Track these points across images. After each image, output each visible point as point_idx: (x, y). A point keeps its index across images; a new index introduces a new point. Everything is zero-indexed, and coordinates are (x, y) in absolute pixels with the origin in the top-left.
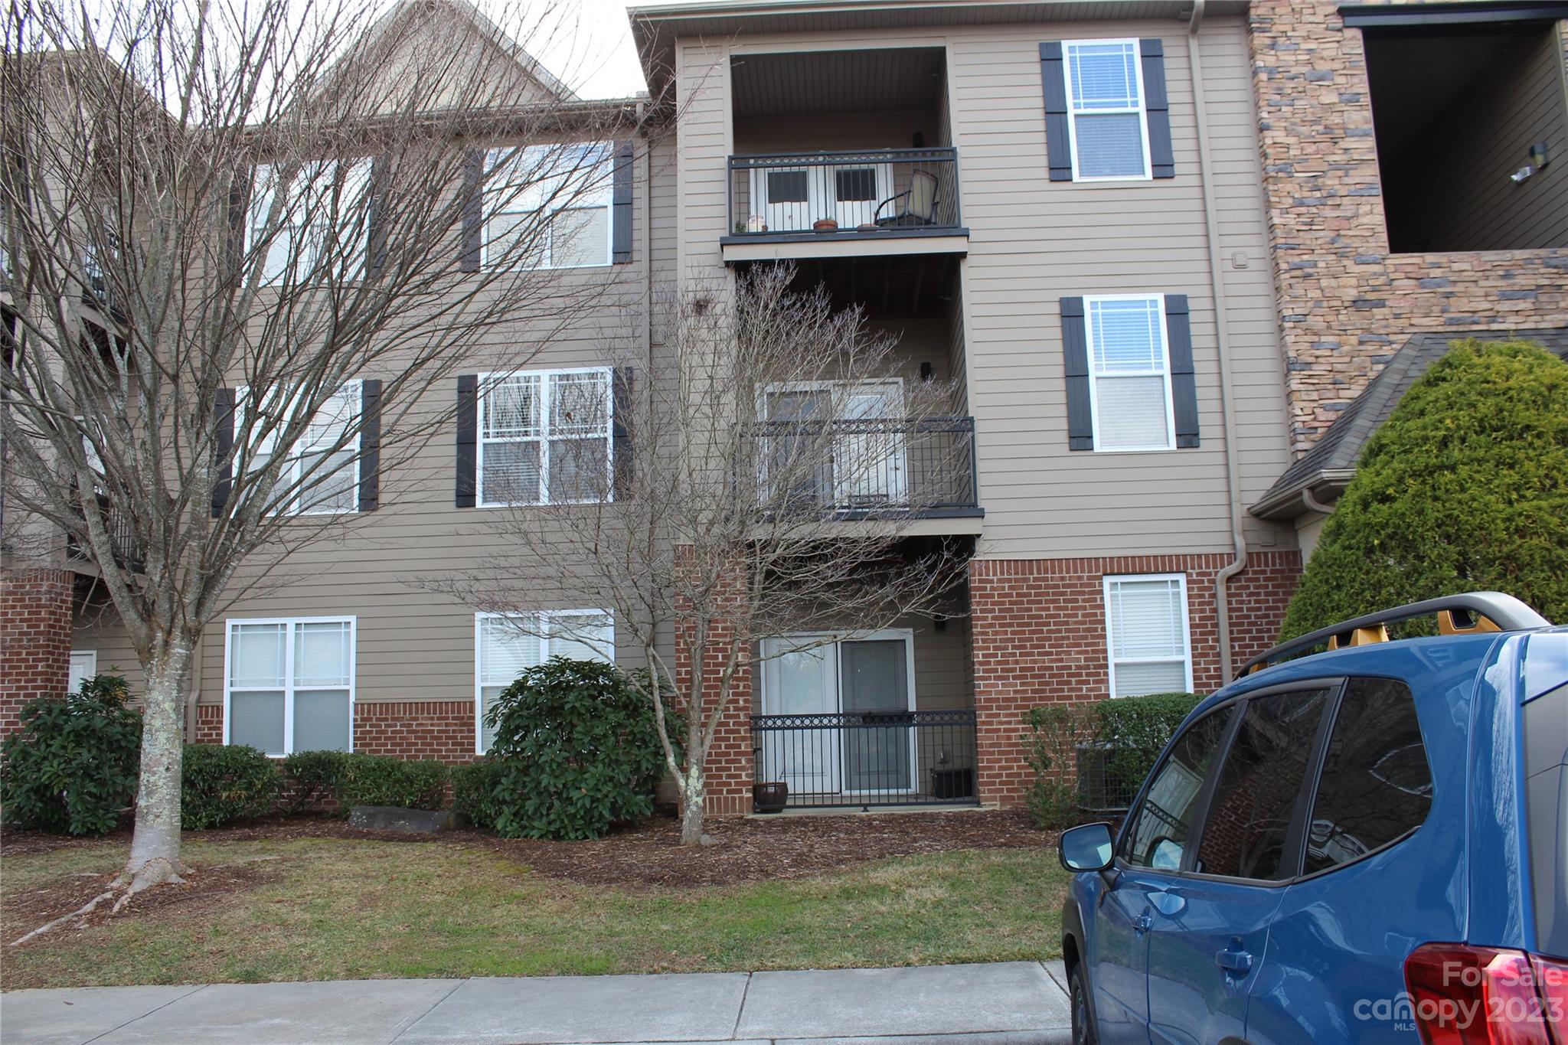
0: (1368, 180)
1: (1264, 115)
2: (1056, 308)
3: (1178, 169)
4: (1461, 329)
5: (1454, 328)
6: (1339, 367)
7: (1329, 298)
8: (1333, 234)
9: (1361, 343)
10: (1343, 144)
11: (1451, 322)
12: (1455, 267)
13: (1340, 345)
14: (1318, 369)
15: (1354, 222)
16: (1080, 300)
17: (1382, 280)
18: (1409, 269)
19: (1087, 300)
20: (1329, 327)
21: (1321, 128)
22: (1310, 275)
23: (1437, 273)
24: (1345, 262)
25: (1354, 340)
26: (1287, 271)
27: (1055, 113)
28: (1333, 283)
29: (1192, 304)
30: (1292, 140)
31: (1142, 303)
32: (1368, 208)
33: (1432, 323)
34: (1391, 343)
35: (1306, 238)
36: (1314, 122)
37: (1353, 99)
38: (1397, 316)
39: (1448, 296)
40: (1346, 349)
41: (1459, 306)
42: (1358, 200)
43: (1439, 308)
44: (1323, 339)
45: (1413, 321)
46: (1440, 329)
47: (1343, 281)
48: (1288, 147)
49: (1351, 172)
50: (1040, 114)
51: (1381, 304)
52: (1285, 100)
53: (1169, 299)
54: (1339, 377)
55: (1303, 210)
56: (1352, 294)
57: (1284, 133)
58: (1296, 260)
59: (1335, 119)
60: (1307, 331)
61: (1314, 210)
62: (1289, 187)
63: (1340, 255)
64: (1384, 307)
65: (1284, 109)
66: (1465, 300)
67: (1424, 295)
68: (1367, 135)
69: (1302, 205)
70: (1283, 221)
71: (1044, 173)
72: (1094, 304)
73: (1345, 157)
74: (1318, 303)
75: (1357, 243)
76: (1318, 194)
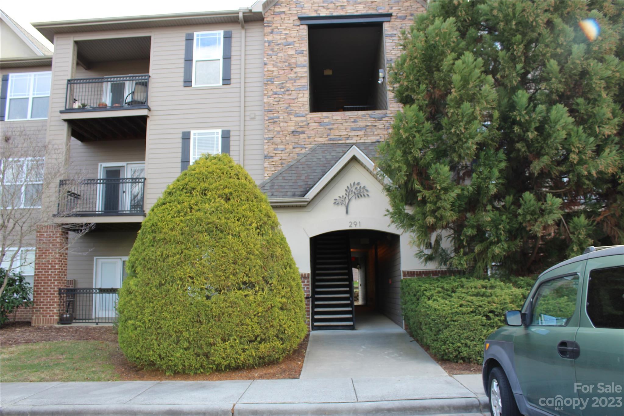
0: (303, 84)
1: (265, 59)
2: (180, 136)
3: (232, 81)
4: (334, 142)
5: (332, 142)
6: (284, 158)
7: (283, 131)
8: (287, 105)
9: (294, 148)
10: (295, 70)
11: (330, 140)
12: (334, 118)
13: (285, 149)
14: (276, 159)
15: (296, 101)
16: (189, 133)
17: (305, 123)
18: (316, 119)
19: (192, 132)
20: (282, 142)
21: (287, 64)
22: (276, 122)
23: (327, 120)
24: (291, 116)
25: (291, 147)
26: (267, 120)
27: (189, 60)
28: (285, 124)
29: (232, 134)
30: (275, 69)
31: (213, 133)
32: (302, 95)
33: (323, 140)
34: (306, 148)
35: (277, 107)
36: (285, 62)
37: (302, 52)
38: (309, 138)
39: (330, 129)
40: (288, 150)
41: (335, 134)
42: (298, 92)
43: (326, 134)
44: (279, 147)
45: (316, 140)
46: (326, 142)
47: (289, 124)
48: (273, 72)
49: (297, 81)
50: (183, 61)
51: (303, 133)
52: (274, 53)
53: (223, 132)
54: (284, 162)
55: (276, 96)
56: (293, 128)
57: (272, 66)
58: (272, 116)
59: (293, 60)
60: (273, 144)
61: (281, 96)
62: (272, 87)
63: (289, 114)
64: (304, 133)
65: (273, 57)
66: (337, 131)
67: (321, 129)
68: (304, 66)
69: (276, 94)
70: (268, 100)
71: (182, 84)
72: (195, 134)
73: (295, 75)
74: (278, 132)
75: (296, 109)
76: (283, 90)
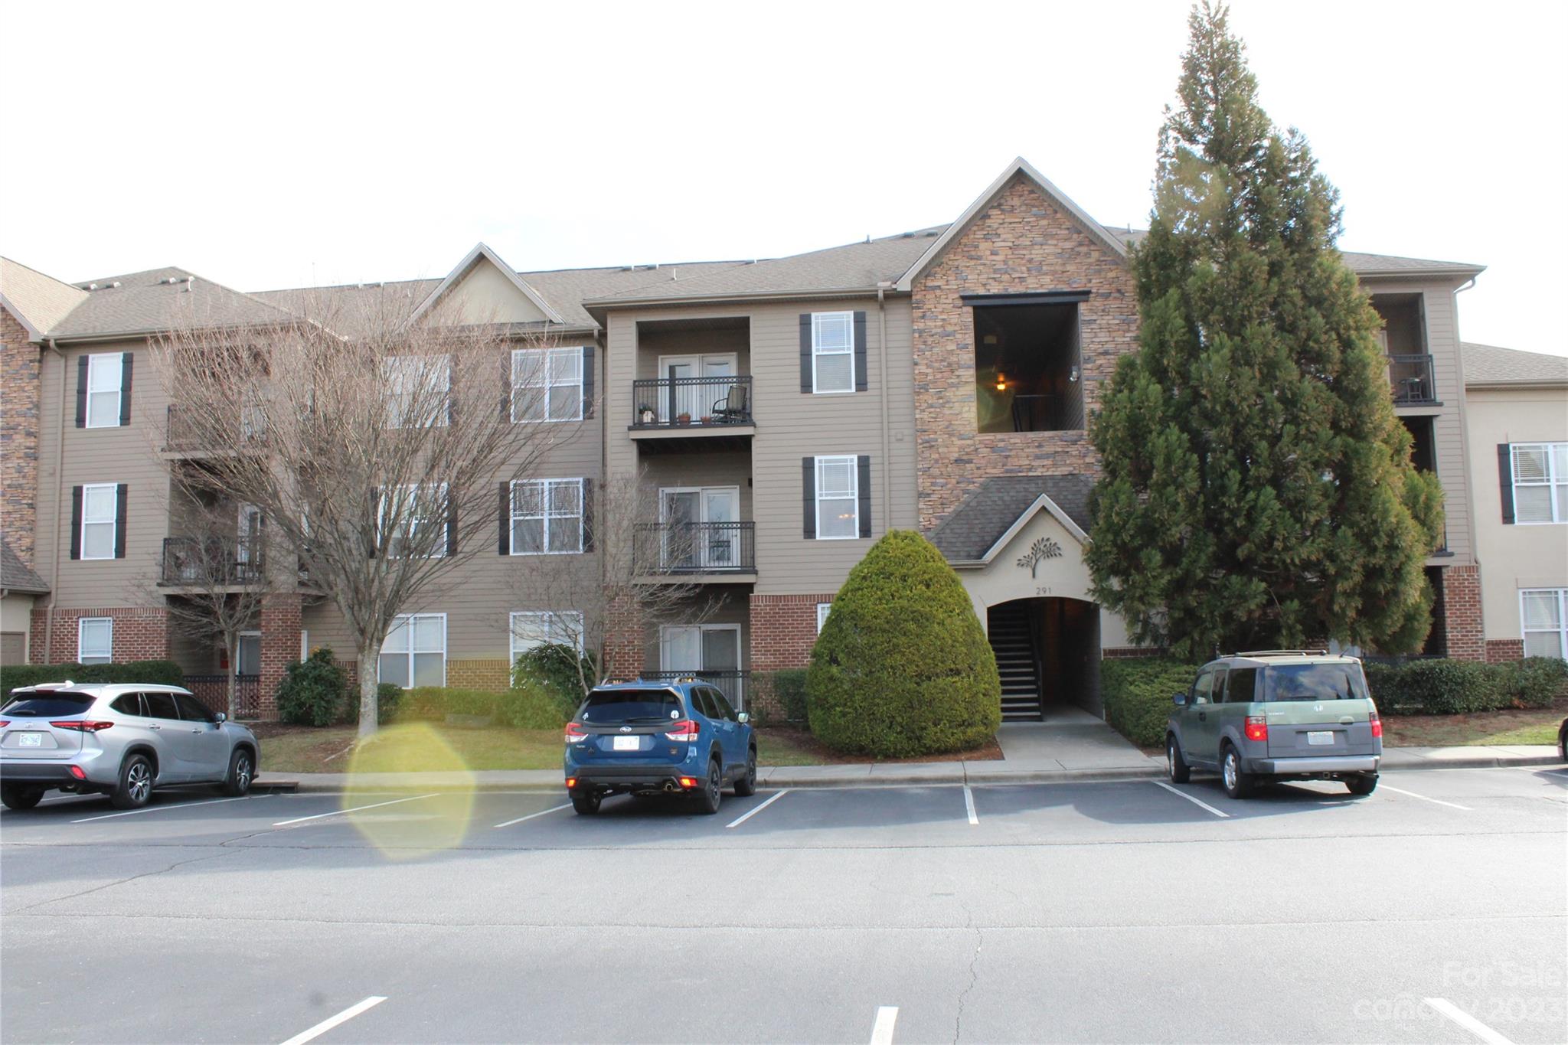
0: (969, 393)
1: (916, 357)
2: (800, 463)
3: (869, 386)
4: (1013, 475)
5: (1008, 475)
6: (945, 496)
7: (942, 459)
8: (947, 423)
9: (958, 483)
10: (957, 373)
11: (1007, 471)
12: (1012, 441)
13: (947, 484)
14: (934, 497)
15: (960, 417)
16: (812, 459)
17: (972, 448)
18: (987, 442)
19: (817, 459)
20: (942, 474)
21: (945, 364)
22: (933, 446)
23: (1001, 444)
24: (953, 439)
25: (954, 481)
26: (921, 444)
27: (806, 354)
28: (946, 450)
29: (872, 461)
30: (929, 371)
31: (845, 461)
32: (967, 409)
33: (997, 472)
34: (974, 483)
35: (933, 426)
36: (942, 361)
37: (966, 346)
38: (978, 468)
39: (1007, 457)
40: (949, 486)
41: (1013, 463)
42: (962, 404)
43: (1000, 464)
44: (938, 481)
45: (988, 471)
46: (1001, 475)
47: (951, 449)
48: (927, 375)
49: (960, 389)
50: (798, 355)
51: (970, 461)
52: (928, 348)
53: (859, 458)
54: (945, 501)
55: (932, 410)
56: (956, 455)
57: (925, 367)
58: (927, 437)
59: (954, 359)
60: (929, 476)
61: (938, 410)
62: (926, 397)
63: (951, 435)
64: (972, 463)
65: (927, 353)
66: (1016, 460)
67: (994, 456)
68: (969, 367)
69: (932, 407)
70: (921, 416)
71: (799, 389)
72: (820, 461)
73: (957, 380)
74: (937, 461)
75: (960, 428)
76: (941, 401)
